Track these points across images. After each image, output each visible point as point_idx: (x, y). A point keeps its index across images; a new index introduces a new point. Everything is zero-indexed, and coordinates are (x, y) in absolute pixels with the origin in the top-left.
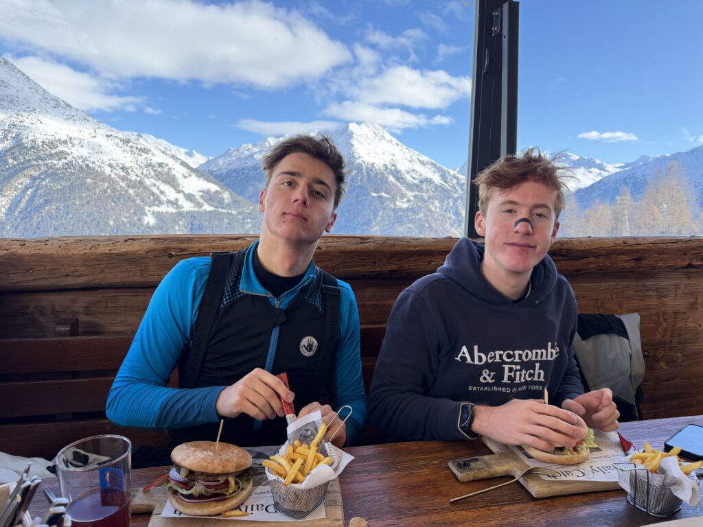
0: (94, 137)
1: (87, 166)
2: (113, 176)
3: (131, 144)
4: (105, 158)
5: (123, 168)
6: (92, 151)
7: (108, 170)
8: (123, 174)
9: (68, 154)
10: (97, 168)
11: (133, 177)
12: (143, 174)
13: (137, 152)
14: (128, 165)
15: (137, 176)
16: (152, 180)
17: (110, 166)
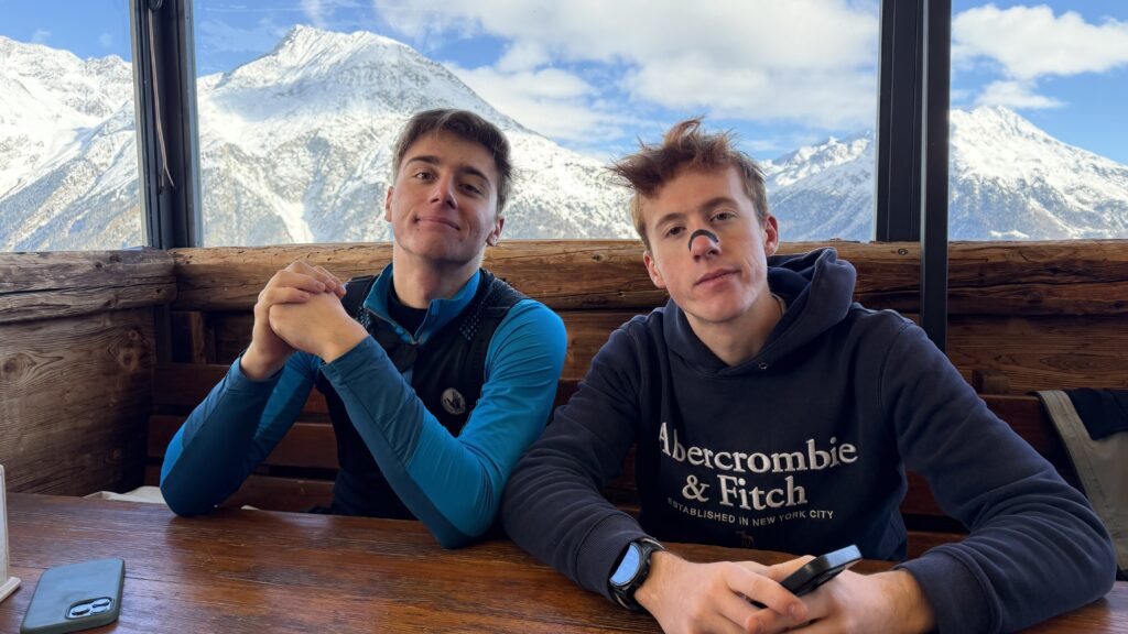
0: (550, 167)
1: (540, 206)
2: (571, 220)
4: (562, 197)
5: (585, 209)
6: (546, 188)
7: (565, 213)
8: (584, 217)
10: (552, 210)
11: (597, 221)
12: (610, 216)
13: (603, 184)
14: (591, 204)
15: (603, 219)
17: (569, 206)
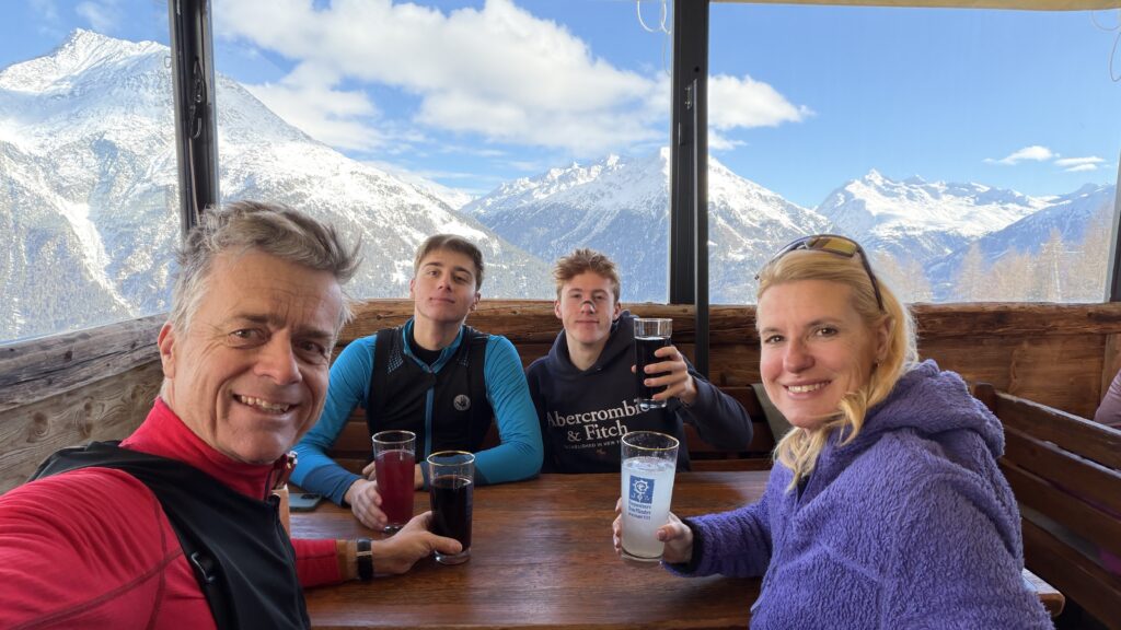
0: (337, 174)
2: (357, 222)
3: (378, 182)
4: (349, 201)
5: (370, 213)
6: (333, 192)
7: (351, 216)
8: (369, 219)
9: (306, 197)
10: (338, 213)
11: (381, 224)
12: (392, 218)
13: (386, 191)
14: (374, 208)
15: (386, 222)
16: (404, 227)
17: (355, 209)
